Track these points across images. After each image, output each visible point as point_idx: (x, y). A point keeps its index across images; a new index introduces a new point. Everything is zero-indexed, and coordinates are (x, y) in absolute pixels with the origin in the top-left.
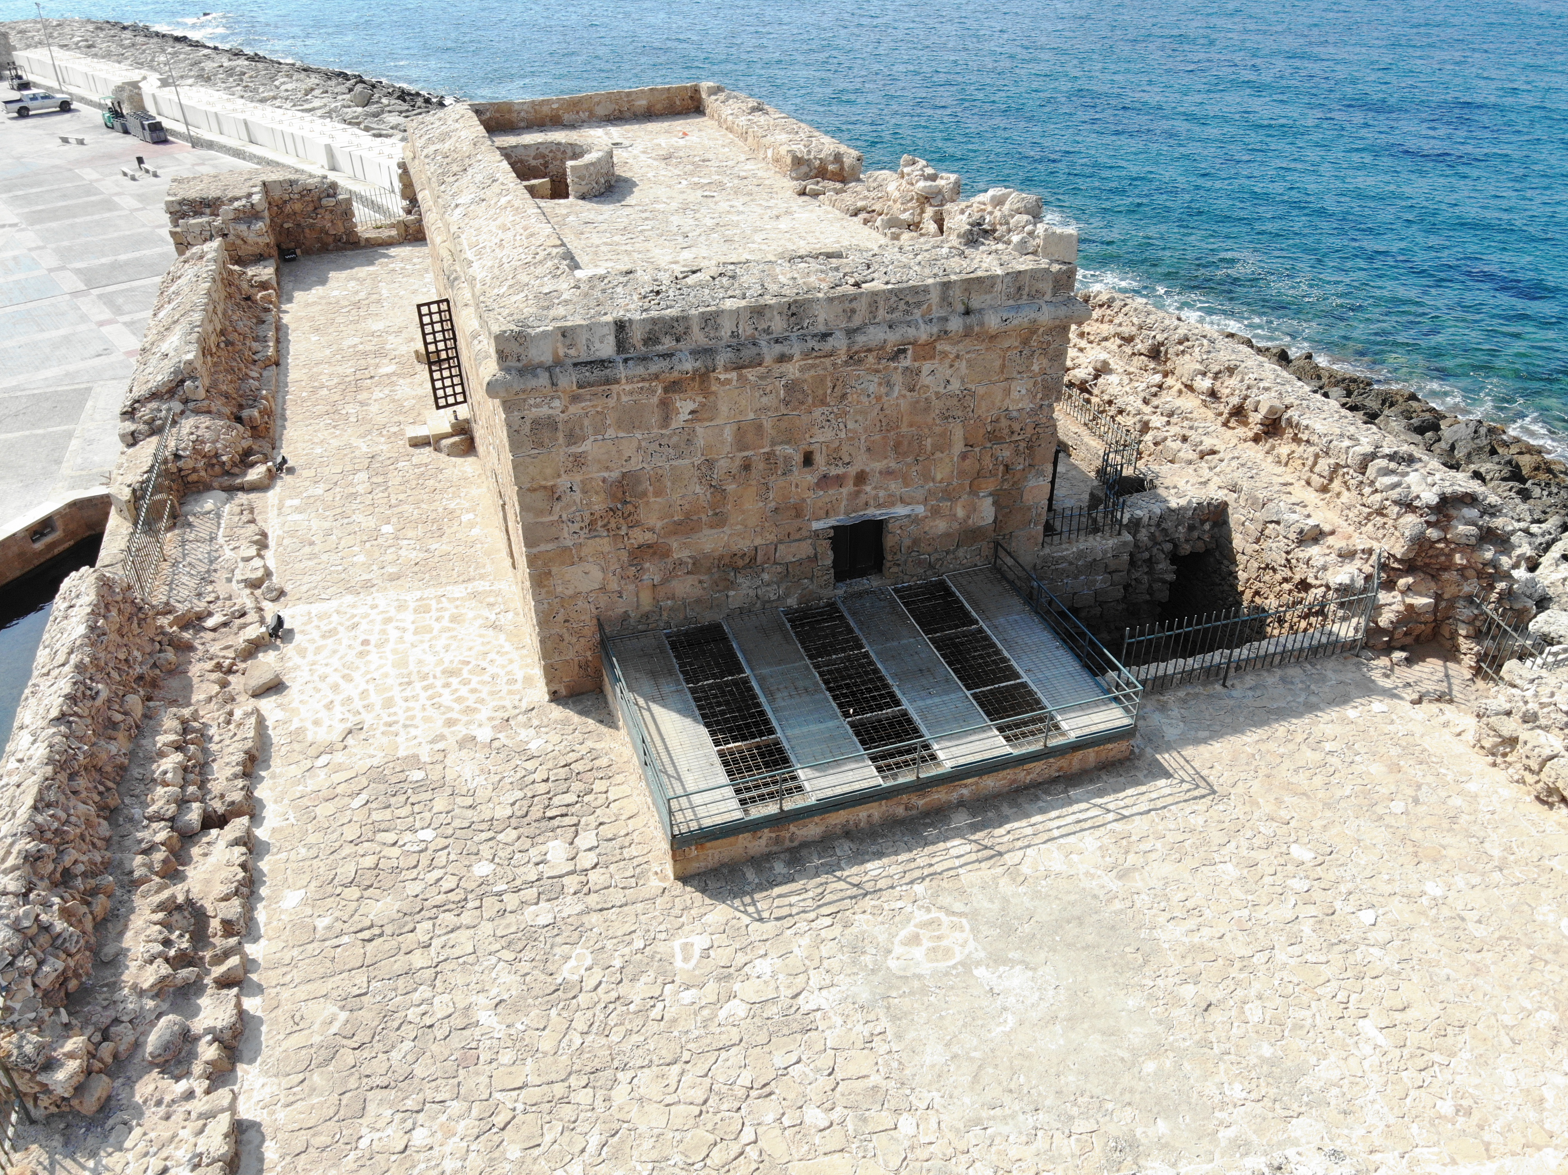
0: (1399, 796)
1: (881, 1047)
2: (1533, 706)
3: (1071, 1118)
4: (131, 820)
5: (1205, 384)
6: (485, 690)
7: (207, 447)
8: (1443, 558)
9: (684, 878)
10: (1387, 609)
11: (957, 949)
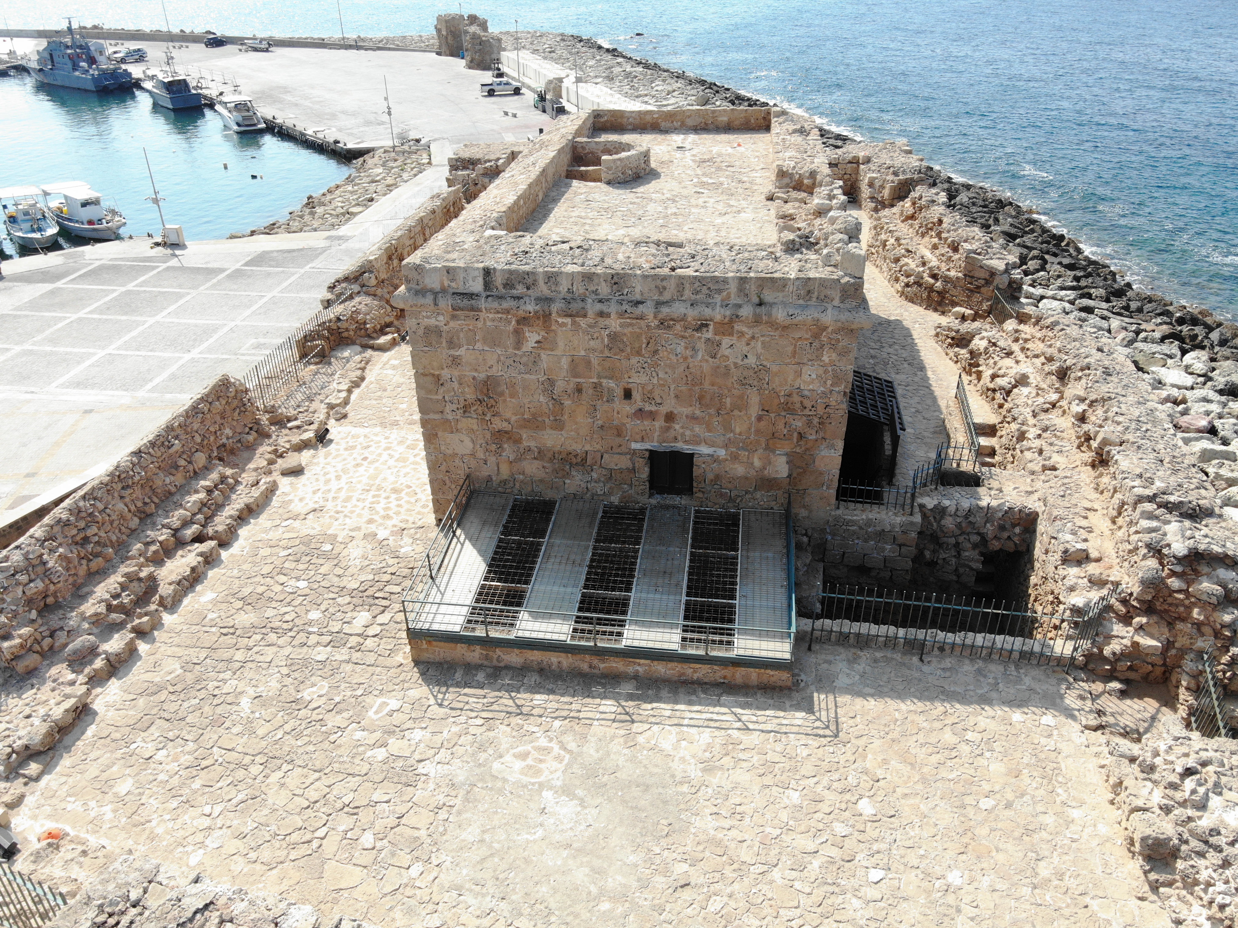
0: (998, 796)
1: (443, 815)
2: (1158, 761)
3: (521, 914)
4: (154, 524)
5: (1078, 408)
6: (406, 506)
7: (360, 317)
8: (1182, 609)
9: (417, 662)
10: (1116, 640)
11: (546, 772)
